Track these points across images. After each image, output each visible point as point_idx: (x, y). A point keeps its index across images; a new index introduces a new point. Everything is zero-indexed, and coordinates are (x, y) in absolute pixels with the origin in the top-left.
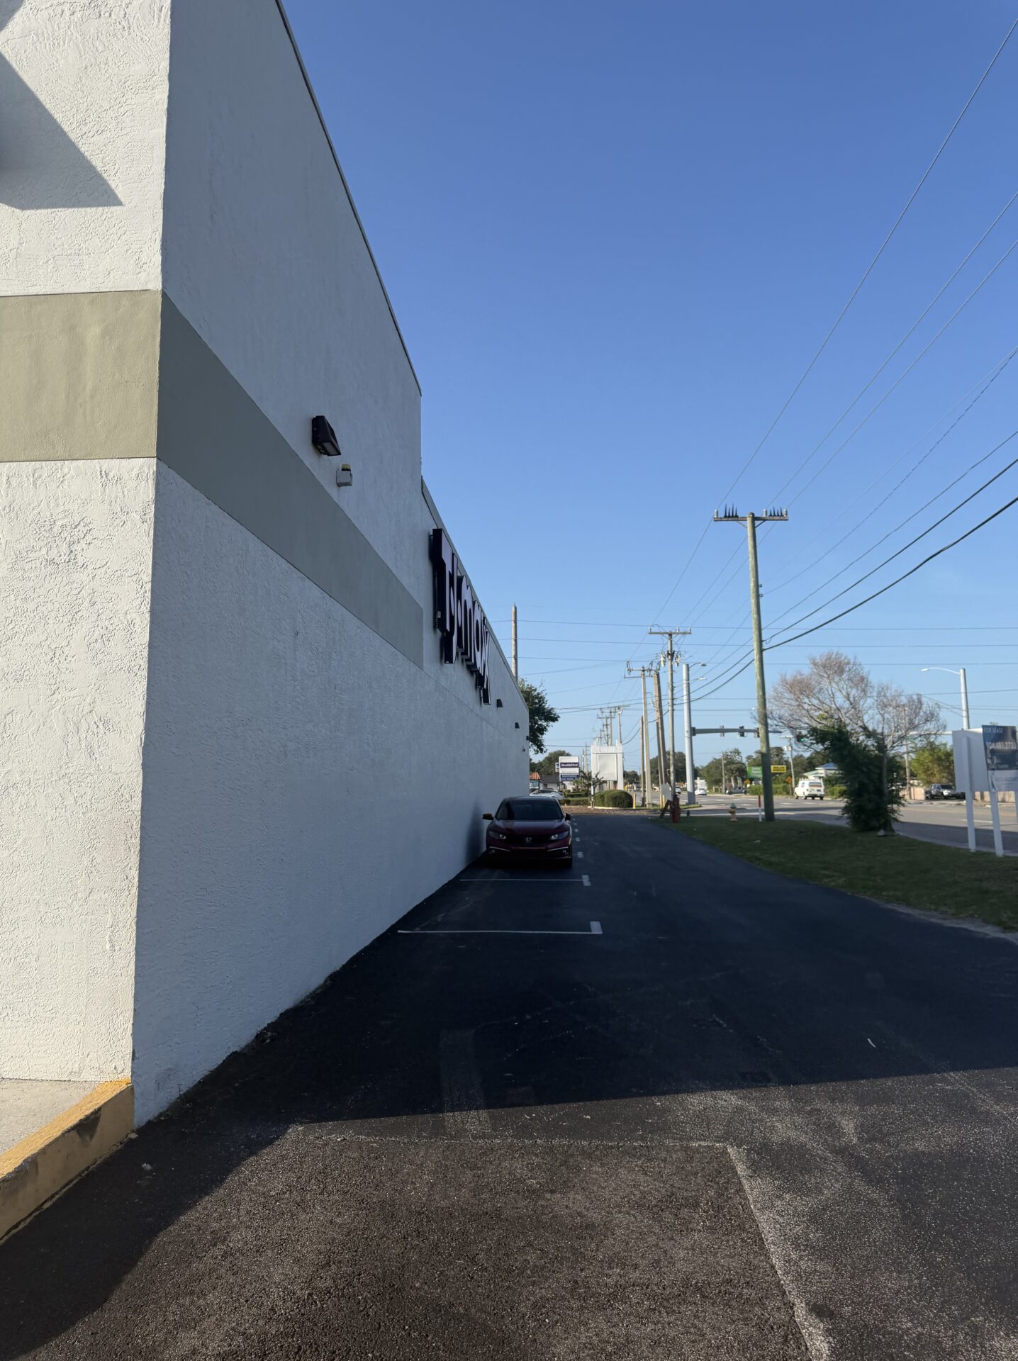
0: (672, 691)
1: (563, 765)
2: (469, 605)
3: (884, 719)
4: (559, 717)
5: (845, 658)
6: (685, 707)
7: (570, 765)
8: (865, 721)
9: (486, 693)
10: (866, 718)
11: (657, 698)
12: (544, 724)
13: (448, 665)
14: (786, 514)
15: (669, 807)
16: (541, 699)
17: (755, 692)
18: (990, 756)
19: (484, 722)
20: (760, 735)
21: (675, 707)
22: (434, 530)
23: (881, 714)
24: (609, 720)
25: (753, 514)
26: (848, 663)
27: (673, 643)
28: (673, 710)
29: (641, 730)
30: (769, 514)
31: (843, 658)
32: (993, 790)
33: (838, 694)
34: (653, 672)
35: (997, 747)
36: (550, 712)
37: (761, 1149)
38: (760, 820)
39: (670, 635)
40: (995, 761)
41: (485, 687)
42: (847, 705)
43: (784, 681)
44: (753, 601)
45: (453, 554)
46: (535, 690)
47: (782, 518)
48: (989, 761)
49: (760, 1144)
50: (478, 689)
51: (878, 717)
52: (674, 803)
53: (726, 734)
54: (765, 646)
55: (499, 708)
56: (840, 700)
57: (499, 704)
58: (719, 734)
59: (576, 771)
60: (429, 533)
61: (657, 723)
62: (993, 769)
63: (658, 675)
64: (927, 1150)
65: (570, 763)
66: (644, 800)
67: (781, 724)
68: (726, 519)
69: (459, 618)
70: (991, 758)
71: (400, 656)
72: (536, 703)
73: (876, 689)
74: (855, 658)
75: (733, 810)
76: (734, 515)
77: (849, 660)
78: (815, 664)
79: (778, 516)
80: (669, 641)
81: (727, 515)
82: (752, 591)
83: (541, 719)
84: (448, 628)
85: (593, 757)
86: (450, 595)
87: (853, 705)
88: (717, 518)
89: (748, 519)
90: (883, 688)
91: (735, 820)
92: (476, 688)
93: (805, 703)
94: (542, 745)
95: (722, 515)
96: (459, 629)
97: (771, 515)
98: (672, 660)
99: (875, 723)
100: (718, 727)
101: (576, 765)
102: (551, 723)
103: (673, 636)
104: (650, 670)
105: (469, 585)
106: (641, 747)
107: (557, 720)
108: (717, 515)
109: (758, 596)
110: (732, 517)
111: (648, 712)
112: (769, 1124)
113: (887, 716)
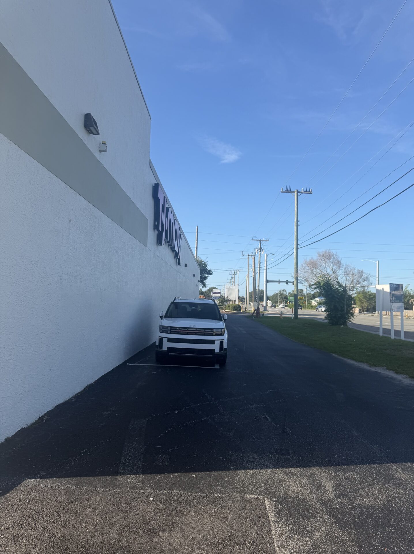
0: (260, 264)
1: (214, 293)
2: (172, 221)
3: (346, 279)
4: (213, 273)
5: (332, 253)
6: (265, 271)
7: (216, 293)
8: (339, 280)
9: (179, 260)
10: (339, 278)
11: (254, 267)
12: (207, 276)
13: (160, 246)
14: (312, 191)
15: (255, 312)
16: (206, 265)
17: (294, 266)
18: (391, 296)
19: (178, 273)
20: (295, 284)
21: (260, 271)
22: (155, 184)
23: (345, 277)
24: (234, 275)
25: (298, 190)
26: (333, 255)
27: (261, 244)
28: (260, 272)
29: (246, 280)
30: (304, 191)
31: (331, 253)
32: (392, 311)
33: (328, 268)
34: (252, 256)
35: (395, 293)
36: (209, 271)
37: (283, 501)
38: (292, 318)
39: (260, 241)
40: (394, 299)
41: (179, 258)
42: (331, 273)
43: (306, 261)
44: (295, 227)
45: (164, 197)
46: (203, 261)
47: (309, 193)
48: (391, 299)
49: (283, 497)
50: (176, 259)
51: (344, 278)
52: (257, 310)
53: (281, 283)
54: (299, 247)
55: (186, 268)
56: (329, 271)
57: (186, 266)
58: (278, 283)
59: (219, 295)
60: (153, 186)
61: (254, 278)
62: (393, 302)
63: (255, 257)
64: (370, 504)
65: (217, 292)
66: (246, 308)
67: (304, 279)
68: (286, 192)
69: (166, 226)
70: (392, 297)
71: (134, 239)
72: (204, 267)
73: (344, 266)
74: (336, 253)
75: (281, 314)
76: (290, 190)
77: (334, 254)
78: (320, 255)
79: (307, 192)
80: (260, 244)
81: (287, 190)
82: (295, 223)
83: (206, 274)
84: (160, 229)
85: (226, 290)
86: (162, 215)
87: (334, 272)
88: (283, 191)
89: (295, 192)
90: (347, 266)
91: (282, 318)
92: (175, 258)
93: (314, 271)
94: (205, 284)
95: (284, 190)
96: (166, 231)
97: (305, 191)
98: (260, 252)
99: (343, 280)
100: (278, 280)
101: (219, 293)
102: (210, 275)
103: (262, 241)
104: (252, 255)
105: (173, 212)
106: (246, 287)
107: (212, 274)
108: (283, 190)
109: (297, 226)
110: (289, 191)
111: (250, 273)
112: (288, 483)
113: (348, 278)
